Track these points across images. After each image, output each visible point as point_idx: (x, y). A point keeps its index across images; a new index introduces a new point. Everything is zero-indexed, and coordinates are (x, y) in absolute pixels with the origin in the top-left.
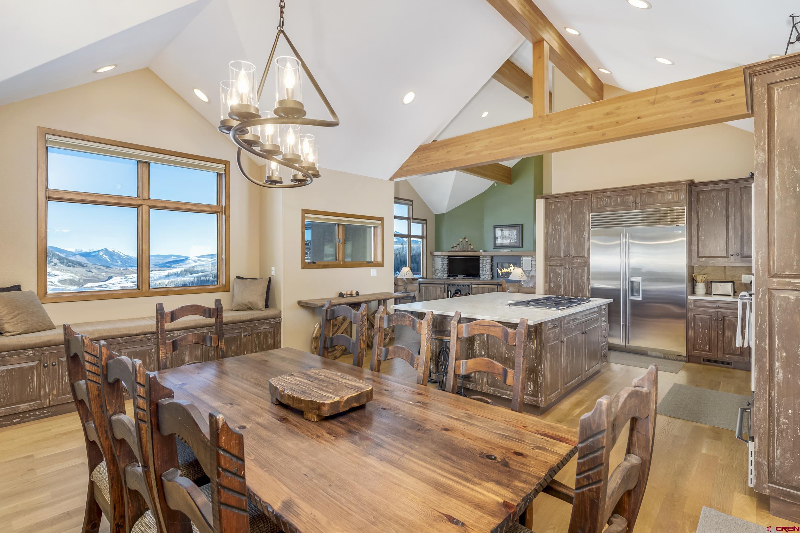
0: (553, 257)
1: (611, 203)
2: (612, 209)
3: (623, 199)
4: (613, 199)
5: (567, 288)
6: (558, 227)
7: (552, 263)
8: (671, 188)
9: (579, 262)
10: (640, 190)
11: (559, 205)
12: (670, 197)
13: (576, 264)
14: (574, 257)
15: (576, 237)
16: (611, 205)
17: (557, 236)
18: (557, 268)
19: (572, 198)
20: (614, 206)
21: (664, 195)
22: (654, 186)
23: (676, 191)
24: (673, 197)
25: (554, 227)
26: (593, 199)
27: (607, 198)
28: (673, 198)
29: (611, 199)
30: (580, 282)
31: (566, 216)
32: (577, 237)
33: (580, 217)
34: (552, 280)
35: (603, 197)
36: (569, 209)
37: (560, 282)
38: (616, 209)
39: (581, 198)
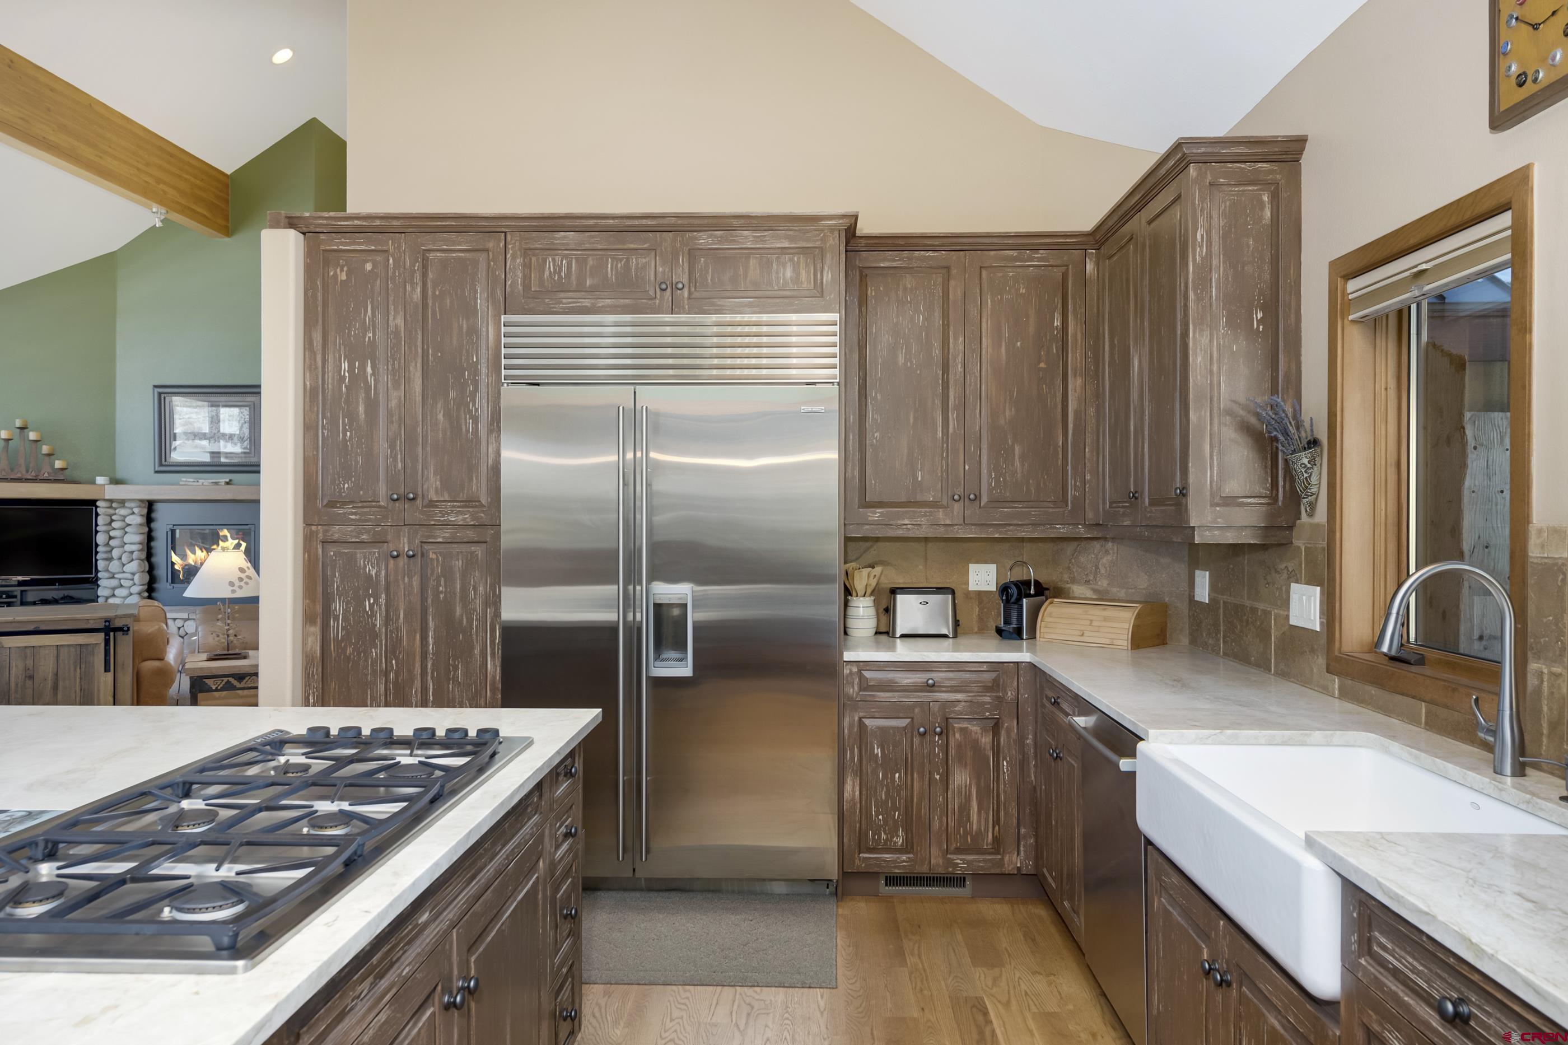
0: (344, 504)
1: (581, 279)
2: (587, 303)
3: (627, 267)
4: (591, 262)
5: (405, 643)
6: (362, 368)
7: (336, 532)
8: (791, 239)
9: (454, 525)
10: (688, 235)
11: (369, 267)
12: (789, 273)
13: (443, 535)
14: (432, 504)
15: (440, 417)
16: (580, 288)
17: (361, 409)
18: (359, 554)
19: (427, 242)
20: (592, 290)
21: (769, 263)
22: (735, 222)
23: (804, 251)
24: (798, 275)
25: (345, 365)
26: (514, 257)
27: (566, 257)
28: (796, 280)
29: (582, 262)
30: (458, 611)
31: (400, 321)
32: (447, 414)
33: (460, 328)
34: (338, 607)
35: (551, 249)
36: (413, 289)
37: (373, 615)
38: (601, 303)
39: (464, 242)
